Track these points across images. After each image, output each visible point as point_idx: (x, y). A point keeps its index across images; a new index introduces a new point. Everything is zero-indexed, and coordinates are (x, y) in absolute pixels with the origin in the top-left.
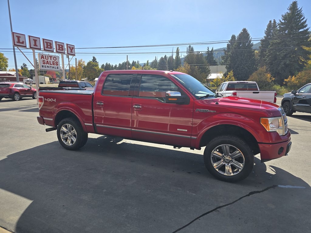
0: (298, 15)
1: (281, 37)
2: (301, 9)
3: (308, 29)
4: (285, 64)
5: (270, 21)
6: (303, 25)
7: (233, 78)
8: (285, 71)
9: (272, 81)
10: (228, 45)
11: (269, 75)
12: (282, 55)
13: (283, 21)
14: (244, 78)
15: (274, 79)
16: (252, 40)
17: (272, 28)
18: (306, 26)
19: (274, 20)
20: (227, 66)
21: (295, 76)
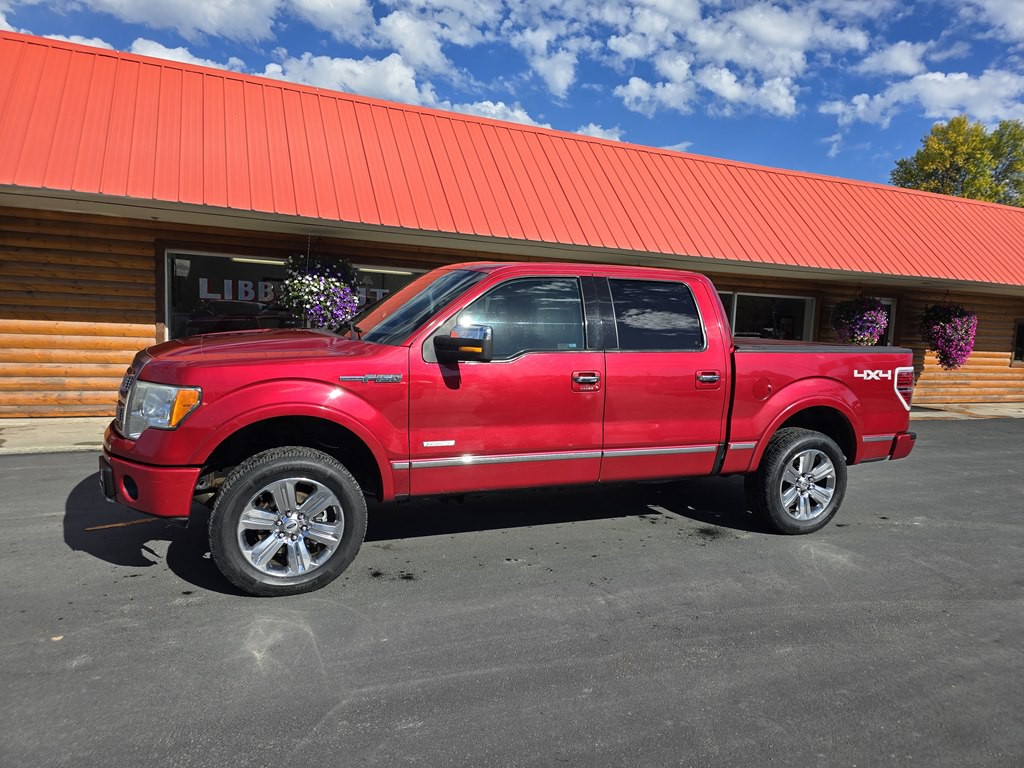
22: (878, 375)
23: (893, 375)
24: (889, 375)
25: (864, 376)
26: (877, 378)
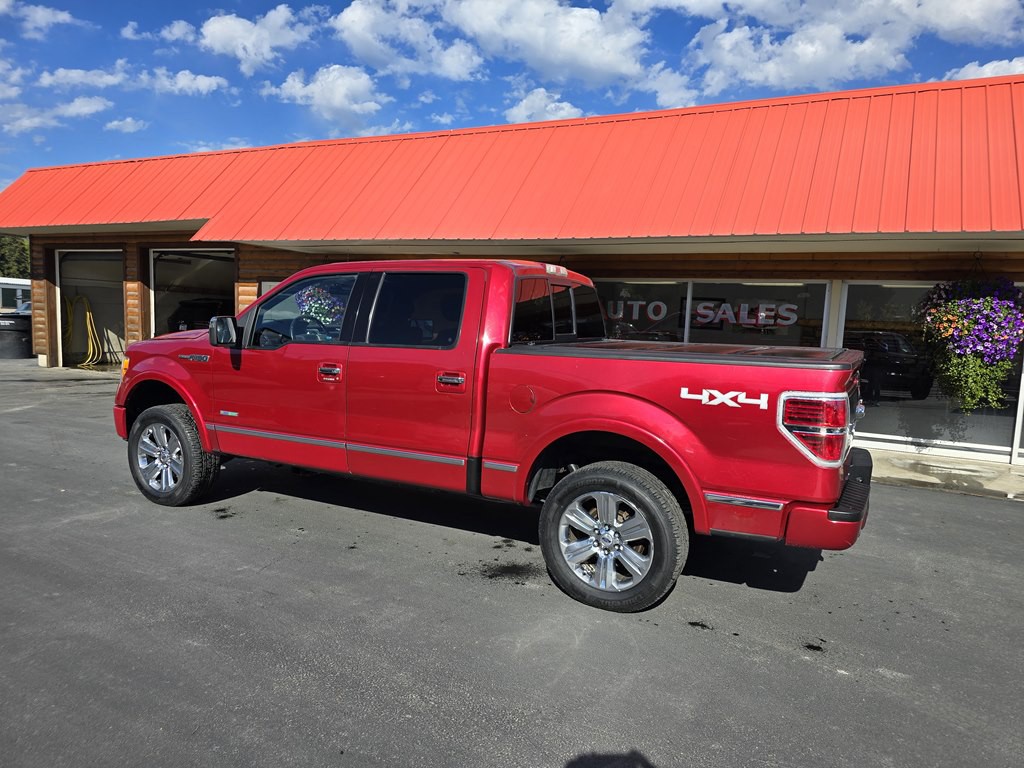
22: (735, 399)
23: (772, 403)
24: (763, 402)
25: (704, 397)
26: (732, 404)
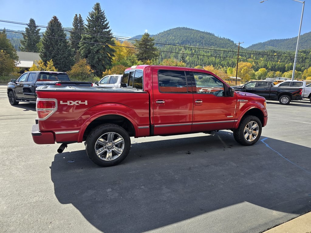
0: (102, 16)
1: (92, 33)
2: (104, 11)
3: (110, 31)
4: (98, 58)
5: (76, 15)
6: (106, 27)
7: (54, 68)
8: (98, 64)
9: (92, 73)
10: (27, 28)
11: (89, 67)
12: (96, 50)
13: (90, 18)
14: (63, 68)
15: (93, 71)
16: (64, 30)
17: (79, 22)
18: (108, 28)
19: (80, 14)
20: (41, 54)
21: (111, 70)
